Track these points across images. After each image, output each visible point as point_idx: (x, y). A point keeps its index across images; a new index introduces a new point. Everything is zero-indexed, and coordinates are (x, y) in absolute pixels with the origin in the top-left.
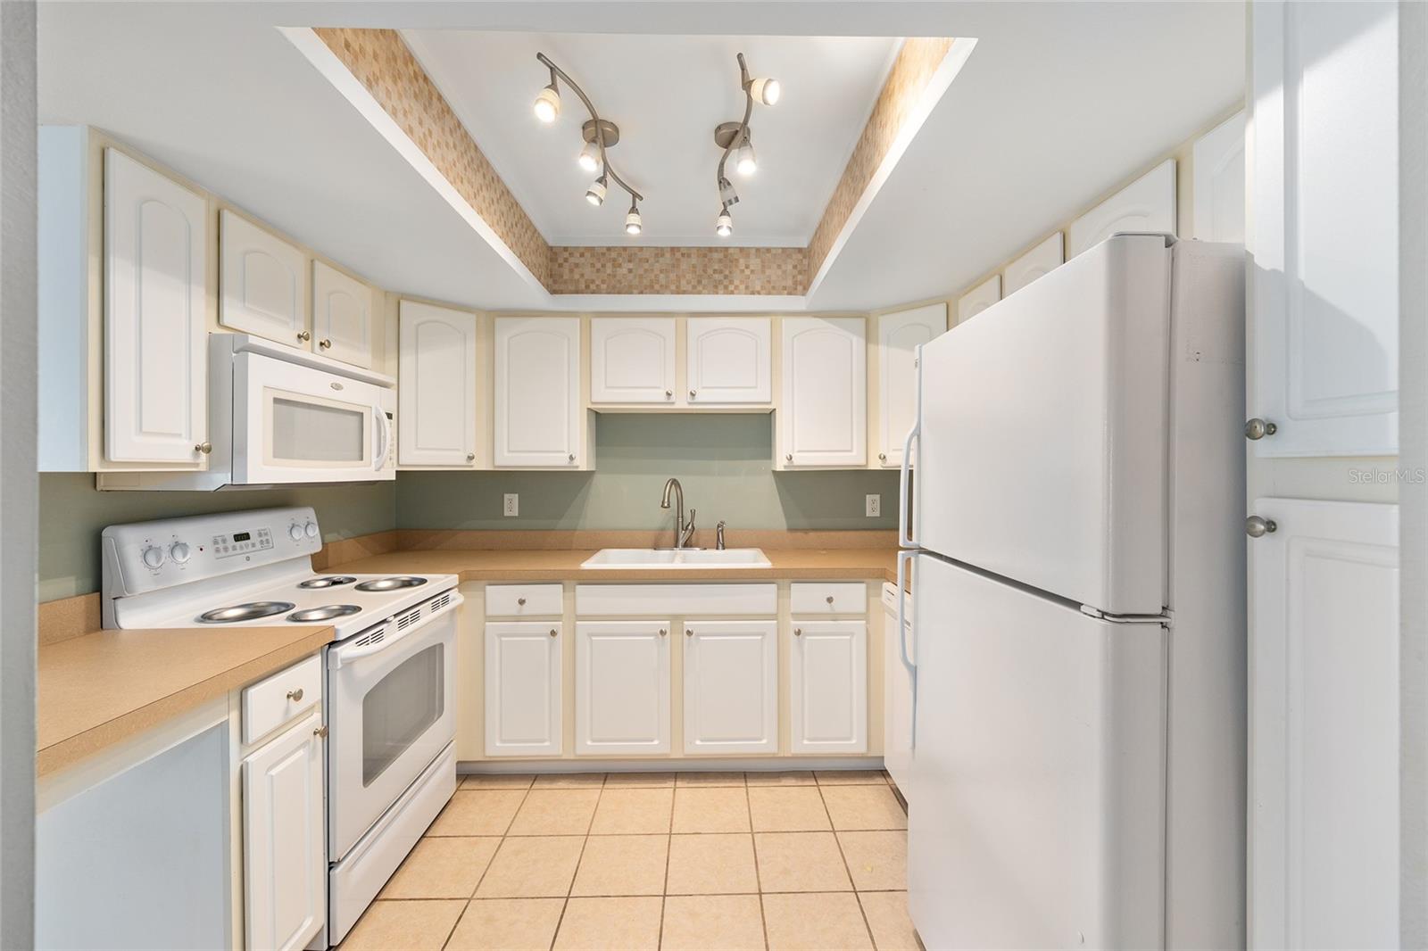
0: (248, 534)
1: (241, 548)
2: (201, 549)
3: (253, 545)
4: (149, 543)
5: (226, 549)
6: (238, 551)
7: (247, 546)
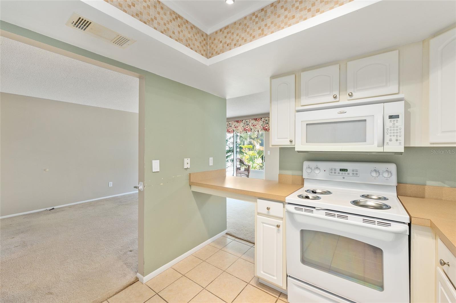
0: (347, 170)
1: (342, 174)
2: (325, 171)
3: (348, 174)
4: (317, 166)
5: (335, 173)
6: (340, 174)
7: (345, 174)
